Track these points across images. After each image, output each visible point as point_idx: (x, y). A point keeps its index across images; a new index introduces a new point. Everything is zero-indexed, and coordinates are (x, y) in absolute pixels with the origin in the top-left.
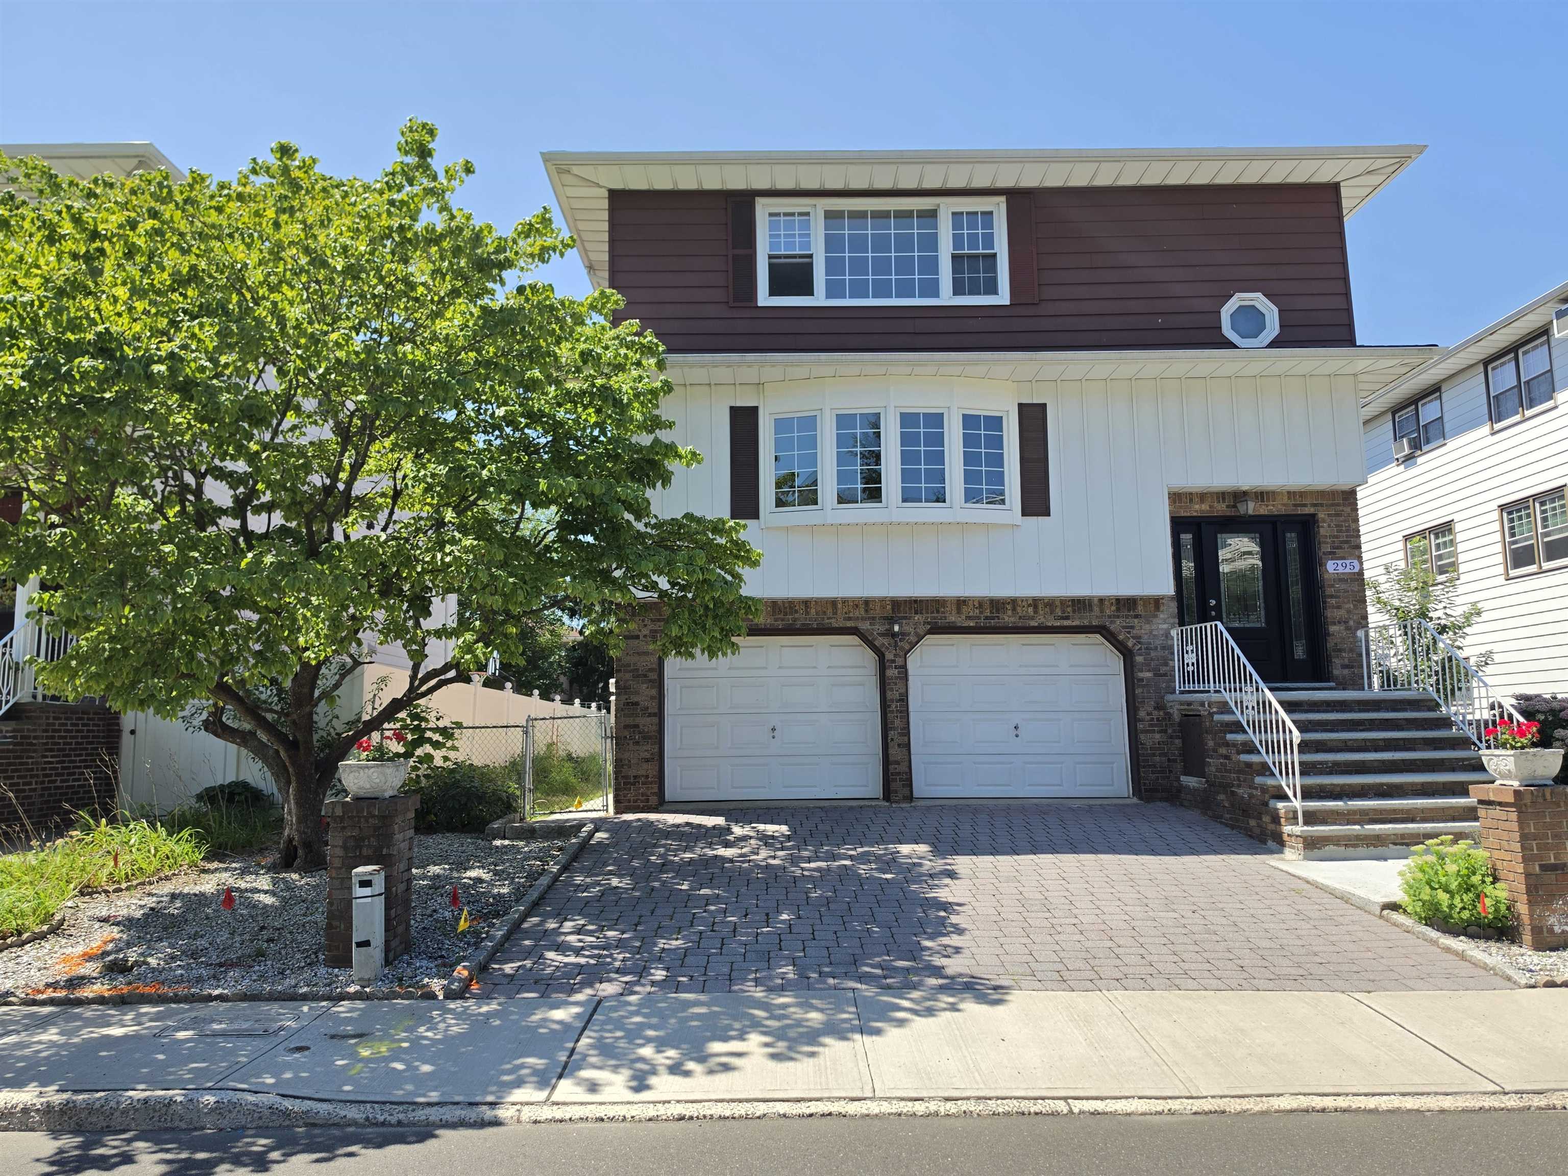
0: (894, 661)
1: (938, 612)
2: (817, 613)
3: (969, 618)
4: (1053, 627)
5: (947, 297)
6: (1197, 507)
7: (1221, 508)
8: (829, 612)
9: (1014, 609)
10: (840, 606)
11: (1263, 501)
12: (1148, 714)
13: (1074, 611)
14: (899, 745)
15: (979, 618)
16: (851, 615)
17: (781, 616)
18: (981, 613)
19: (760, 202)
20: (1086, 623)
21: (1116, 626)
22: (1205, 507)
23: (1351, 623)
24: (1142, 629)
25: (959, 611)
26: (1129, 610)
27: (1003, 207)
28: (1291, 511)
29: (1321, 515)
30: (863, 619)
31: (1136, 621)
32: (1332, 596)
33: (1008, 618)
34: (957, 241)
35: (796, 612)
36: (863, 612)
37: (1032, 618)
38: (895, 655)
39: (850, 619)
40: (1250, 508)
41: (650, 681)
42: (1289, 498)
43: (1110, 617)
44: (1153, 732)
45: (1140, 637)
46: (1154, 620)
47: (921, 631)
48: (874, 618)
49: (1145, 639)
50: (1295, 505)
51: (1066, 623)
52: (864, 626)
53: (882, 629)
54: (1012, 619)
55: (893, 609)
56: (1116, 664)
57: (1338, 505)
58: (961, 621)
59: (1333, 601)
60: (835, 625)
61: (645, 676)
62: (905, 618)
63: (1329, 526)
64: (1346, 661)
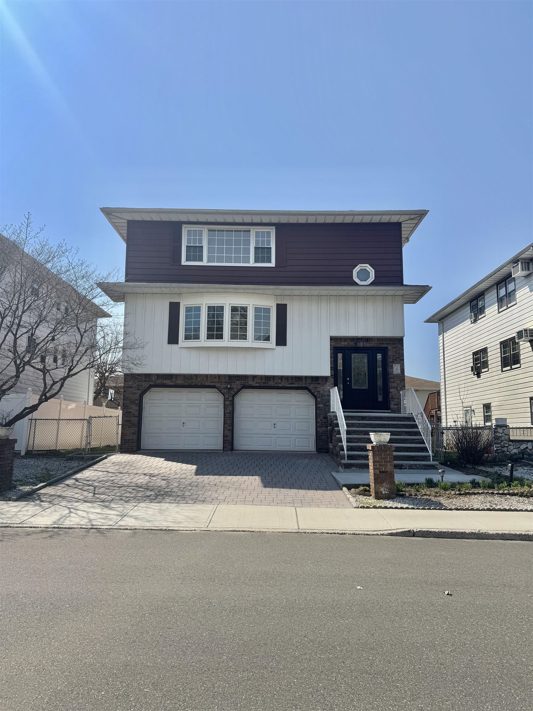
0: (228, 398)
1: (245, 380)
2: (200, 380)
3: (257, 383)
4: (288, 387)
5: (252, 263)
6: (343, 343)
7: (352, 344)
8: (205, 379)
9: (274, 380)
10: (209, 377)
11: (368, 342)
12: (321, 420)
13: (296, 381)
14: (228, 430)
15: (261, 383)
16: (213, 381)
17: (187, 381)
18: (261, 381)
19: (184, 226)
20: (300, 386)
21: (311, 387)
22: (346, 343)
23: (399, 388)
24: (321, 389)
25: (253, 381)
26: (316, 382)
27: (274, 230)
28: (378, 345)
29: (389, 348)
30: (218, 382)
31: (318, 385)
32: (392, 378)
33: (271, 383)
34: (257, 242)
35: (193, 379)
36: (217, 380)
37: (280, 383)
38: (229, 396)
39: (212, 382)
40: (361, 345)
41: (136, 404)
42: (378, 341)
43: (309, 384)
44: (323, 427)
45: (319, 392)
46: (325, 385)
47: (239, 387)
48: (221, 382)
49: (321, 392)
50: (379, 344)
51: (293, 385)
52: (218, 385)
53: (224, 386)
54: (273, 384)
55: (229, 379)
56: (312, 401)
57: (396, 344)
58: (254, 384)
59: (392, 380)
60: (207, 384)
61: (134, 402)
62: (233, 382)
63: (392, 352)
64: (396, 402)
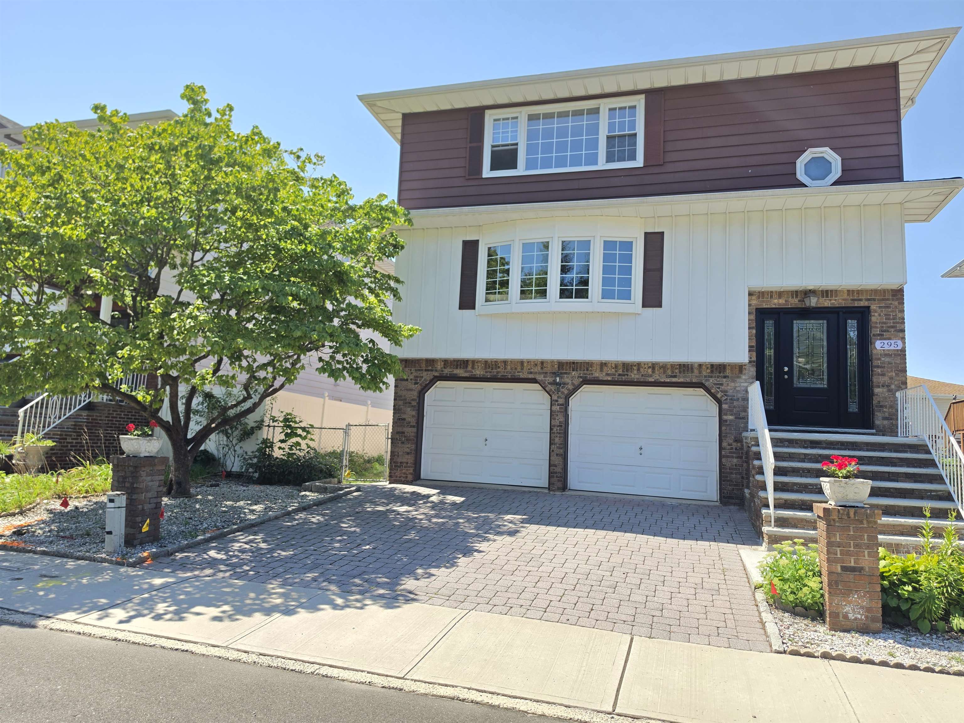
0: (557, 401)
1: (587, 370)
2: (511, 369)
3: (608, 375)
4: (664, 382)
5: (602, 165)
6: (776, 301)
7: (794, 302)
8: (519, 369)
9: (638, 370)
10: (525, 365)
11: (827, 296)
12: (729, 445)
13: (680, 372)
14: (557, 455)
15: (615, 375)
16: (532, 370)
17: (490, 370)
18: (616, 371)
19: (488, 113)
20: (688, 380)
21: (709, 383)
22: (782, 301)
23: (893, 387)
24: (729, 386)
25: (601, 370)
26: (720, 373)
27: (643, 102)
28: (849, 304)
29: (873, 307)
30: (540, 373)
31: (724, 380)
32: (878, 367)
33: (634, 375)
34: (611, 126)
35: (499, 367)
36: (539, 369)
37: (651, 376)
38: (558, 397)
39: (531, 373)
40: (813, 302)
41: (412, 406)
42: (848, 295)
43: (705, 377)
44: (732, 457)
45: (727, 391)
46: (738, 380)
47: (577, 382)
48: (546, 373)
49: (730, 393)
50: (853, 300)
51: (674, 380)
52: (540, 378)
53: (551, 380)
54: (637, 376)
55: (559, 367)
56: (714, 408)
57: (888, 300)
58: (602, 376)
59: (879, 370)
60: (522, 376)
61: (410, 403)
62: (566, 373)
63: (880, 315)
64: (887, 415)
